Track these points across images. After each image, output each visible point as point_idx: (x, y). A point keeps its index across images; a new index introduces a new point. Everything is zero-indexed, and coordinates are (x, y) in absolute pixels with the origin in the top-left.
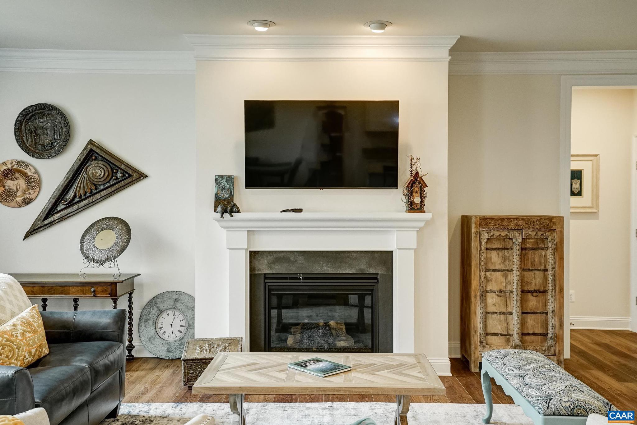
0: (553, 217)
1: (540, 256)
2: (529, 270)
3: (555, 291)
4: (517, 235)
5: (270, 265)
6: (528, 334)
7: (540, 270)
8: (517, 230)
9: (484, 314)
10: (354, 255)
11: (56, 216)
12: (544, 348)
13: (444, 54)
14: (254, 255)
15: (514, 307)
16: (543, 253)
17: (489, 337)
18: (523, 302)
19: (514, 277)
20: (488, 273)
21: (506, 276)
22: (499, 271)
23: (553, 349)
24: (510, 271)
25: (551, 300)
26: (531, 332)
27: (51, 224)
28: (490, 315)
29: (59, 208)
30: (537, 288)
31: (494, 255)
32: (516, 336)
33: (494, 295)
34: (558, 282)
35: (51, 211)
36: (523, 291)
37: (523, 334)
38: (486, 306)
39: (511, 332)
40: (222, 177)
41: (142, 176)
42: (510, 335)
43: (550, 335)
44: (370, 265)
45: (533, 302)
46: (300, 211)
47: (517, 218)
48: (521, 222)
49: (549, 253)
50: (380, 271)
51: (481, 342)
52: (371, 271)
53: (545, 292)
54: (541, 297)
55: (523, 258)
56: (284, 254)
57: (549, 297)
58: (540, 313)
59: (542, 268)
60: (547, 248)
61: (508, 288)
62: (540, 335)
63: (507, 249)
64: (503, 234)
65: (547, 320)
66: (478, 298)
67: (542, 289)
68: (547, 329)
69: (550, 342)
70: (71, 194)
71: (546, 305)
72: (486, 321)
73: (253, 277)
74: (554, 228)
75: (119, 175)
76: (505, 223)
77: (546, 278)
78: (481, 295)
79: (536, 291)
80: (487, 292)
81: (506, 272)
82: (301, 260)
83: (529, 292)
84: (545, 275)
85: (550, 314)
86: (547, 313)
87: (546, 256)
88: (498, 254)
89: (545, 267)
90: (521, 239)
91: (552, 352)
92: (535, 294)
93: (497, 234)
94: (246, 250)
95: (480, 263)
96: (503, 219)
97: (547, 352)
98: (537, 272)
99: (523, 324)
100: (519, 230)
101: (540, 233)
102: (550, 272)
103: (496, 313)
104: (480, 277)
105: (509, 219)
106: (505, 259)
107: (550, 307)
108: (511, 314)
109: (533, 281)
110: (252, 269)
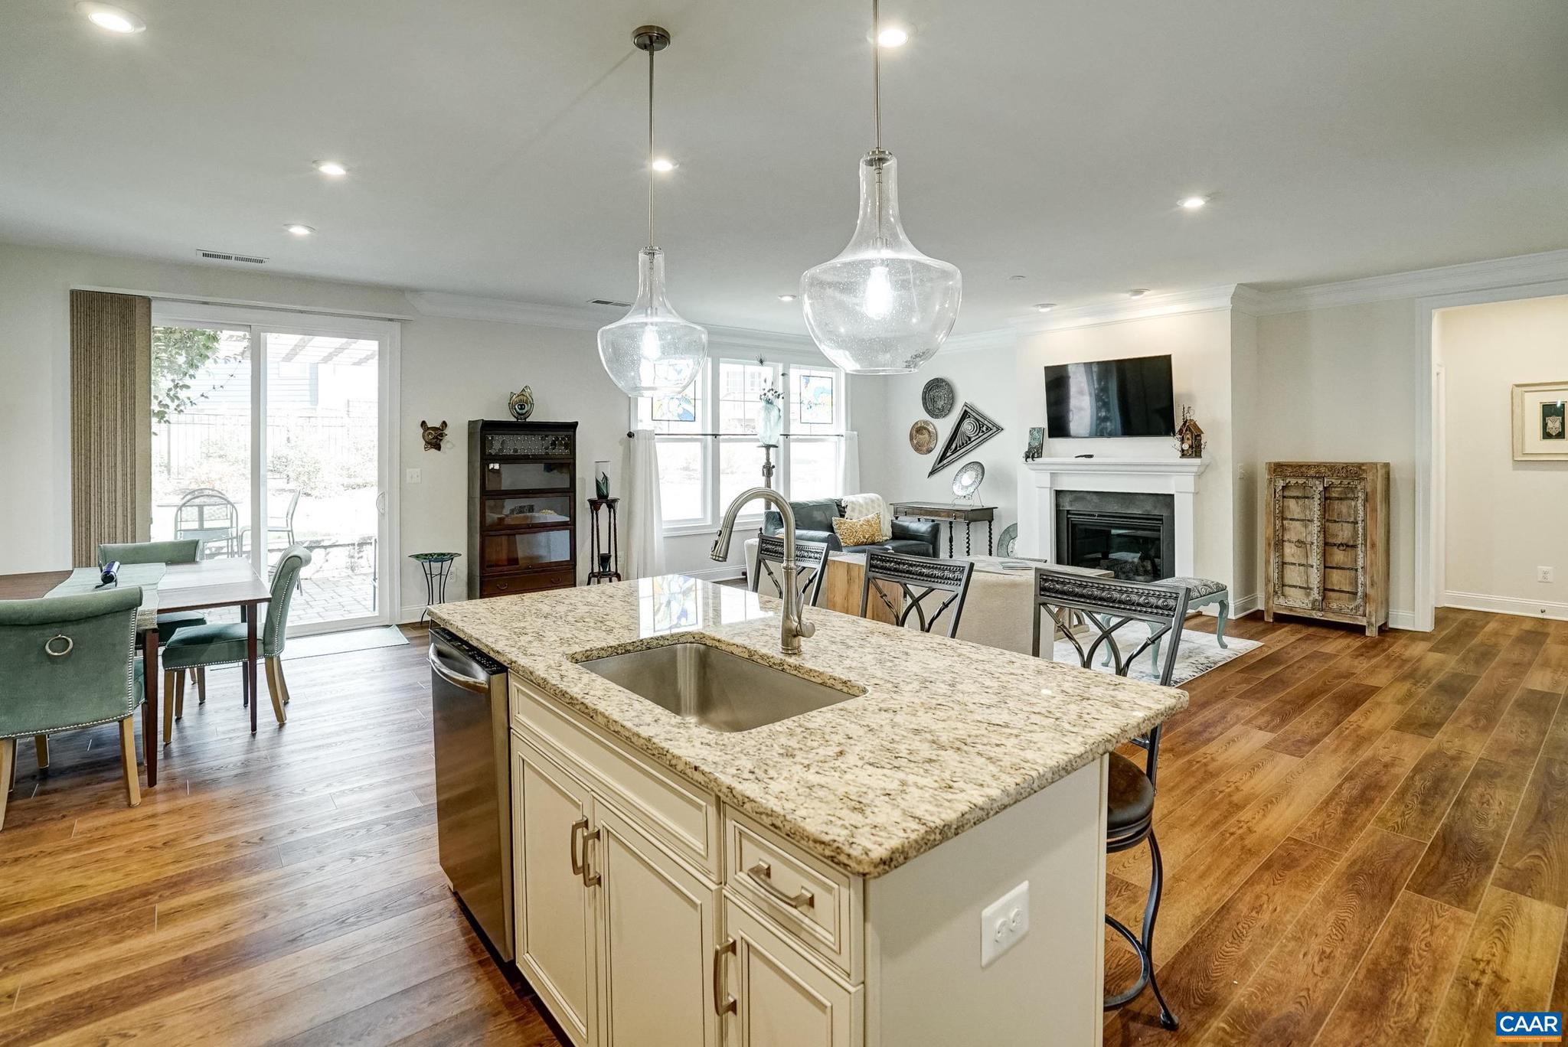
0: (1363, 464)
1: (1350, 507)
2: (1335, 521)
3: (1366, 546)
4: (1317, 482)
5: (1071, 503)
6: (1333, 590)
7: (1348, 522)
8: (1318, 478)
9: (1280, 563)
10: (1141, 497)
11: (945, 462)
12: (1351, 607)
13: (1227, 302)
14: (1059, 493)
15: (1315, 559)
16: (1353, 503)
17: (1287, 588)
18: (1325, 555)
19: (1315, 527)
20: (1285, 522)
21: (1306, 527)
22: (1298, 520)
23: (1361, 609)
24: (1311, 521)
25: (1361, 555)
26: (1336, 588)
27: (944, 467)
28: (1288, 566)
29: (948, 455)
30: (1344, 541)
31: (1292, 504)
32: (1316, 591)
33: (1293, 545)
34: (1369, 536)
35: (943, 457)
36: (1326, 544)
37: (1325, 589)
38: (1283, 555)
39: (1311, 586)
40: (1034, 429)
41: (999, 429)
42: (1311, 589)
43: (1359, 594)
44: (1155, 508)
45: (1339, 556)
46: (1091, 456)
47: (1319, 465)
48: (1323, 470)
49: (1360, 503)
50: (1165, 513)
51: (1276, 592)
52: (1156, 512)
53: (1354, 547)
54: (1350, 552)
55: (1325, 509)
56: (1082, 494)
57: (1360, 552)
58: (1348, 569)
59: (1352, 519)
60: (1356, 498)
61: (1309, 539)
62: (1348, 592)
63: (1308, 498)
64: (1301, 481)
65: (1356, 578)
66: (1272, 547)
67: (1351, 543)
68: (1357, 588)
69: (1359, 601)
70: (953, 446)
71: (1356, 561)
72: (1283, 571)
73: (1058, 512)
74: (1364, 476)
75: (984, 429)
76: (1304, 469)
77: (1355, 531)
78: (1276, 544)
79: (1342, 544)
80: (1283, 541)
81: (1306, 522)
82: (1095, 499)
83: (1335, 545)
84: (1354, 528)
85: (1360, 570)
86: (1356, 570)
87: (1356, 506)
88: (1297, 503)
89: (1355, 519)
90: (1322, 486)
91: (1361, 612)
92: (1341, 548)
93: (1293, 481)
94: (1051, 488)
95: (1275, 509)
96: (1301, 466)
97: (1354, 611)
98: (1345, 525)
99: (1325, 579)
100: (1321, 478)
101: (1346, 482)
102: (1360, 525)
103: (1295, 564)
104: (1275, 525)
105: (1309, 466)
106: (1304, 508)
107: (1360, 563)
108: (1312, 566)
109: (1341, 533)
110: (1057, 505)
